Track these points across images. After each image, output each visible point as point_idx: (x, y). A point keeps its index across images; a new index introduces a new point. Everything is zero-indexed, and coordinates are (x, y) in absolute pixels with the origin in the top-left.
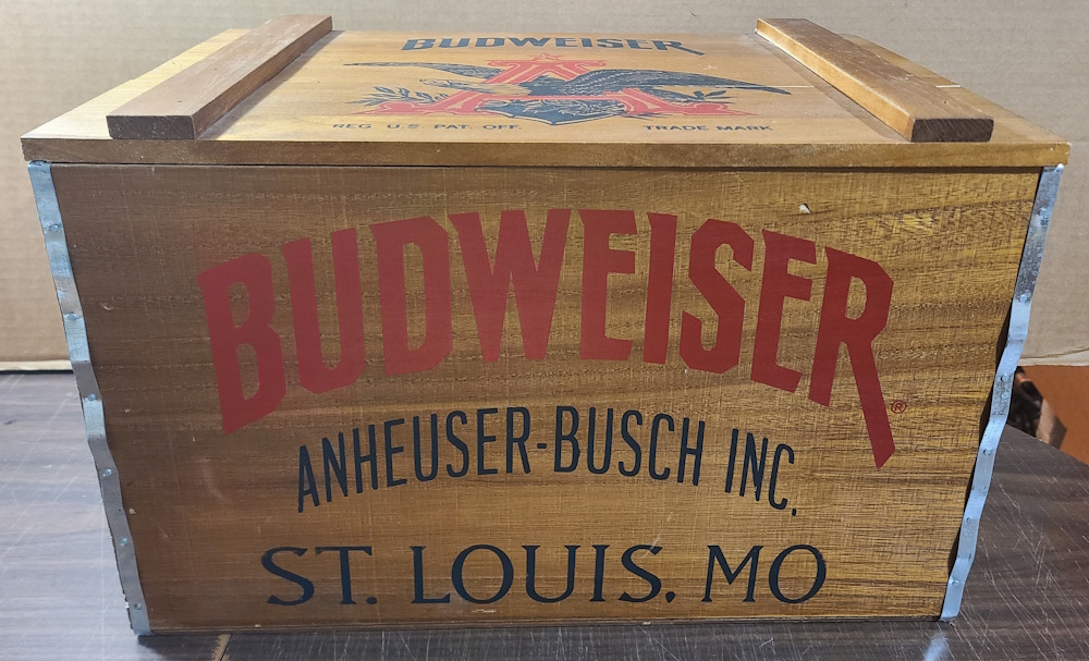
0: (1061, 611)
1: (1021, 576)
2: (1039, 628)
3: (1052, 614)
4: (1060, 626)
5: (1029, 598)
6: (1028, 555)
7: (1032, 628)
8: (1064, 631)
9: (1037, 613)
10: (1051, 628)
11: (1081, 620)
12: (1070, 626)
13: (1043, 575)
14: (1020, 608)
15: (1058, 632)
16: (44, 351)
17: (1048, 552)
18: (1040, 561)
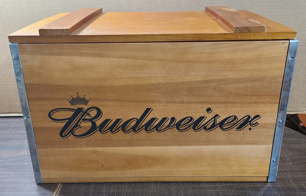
0: (293, 171)
1: (282, 163)
2: (286, 175)
3: (290, 172)
4: (292, 175)
5: (284, 168)
6: (285, 157)
7: (284, 175)
8: (293, 176)
9: (286, 172)
10: (290, 175)
11: (298, 173)
12: (295, 175)
13: (289, 162)
14: (281, 170)
15: (292, 176)
16: (7, 111)
17: (291, 157)
18: (288, 159)
